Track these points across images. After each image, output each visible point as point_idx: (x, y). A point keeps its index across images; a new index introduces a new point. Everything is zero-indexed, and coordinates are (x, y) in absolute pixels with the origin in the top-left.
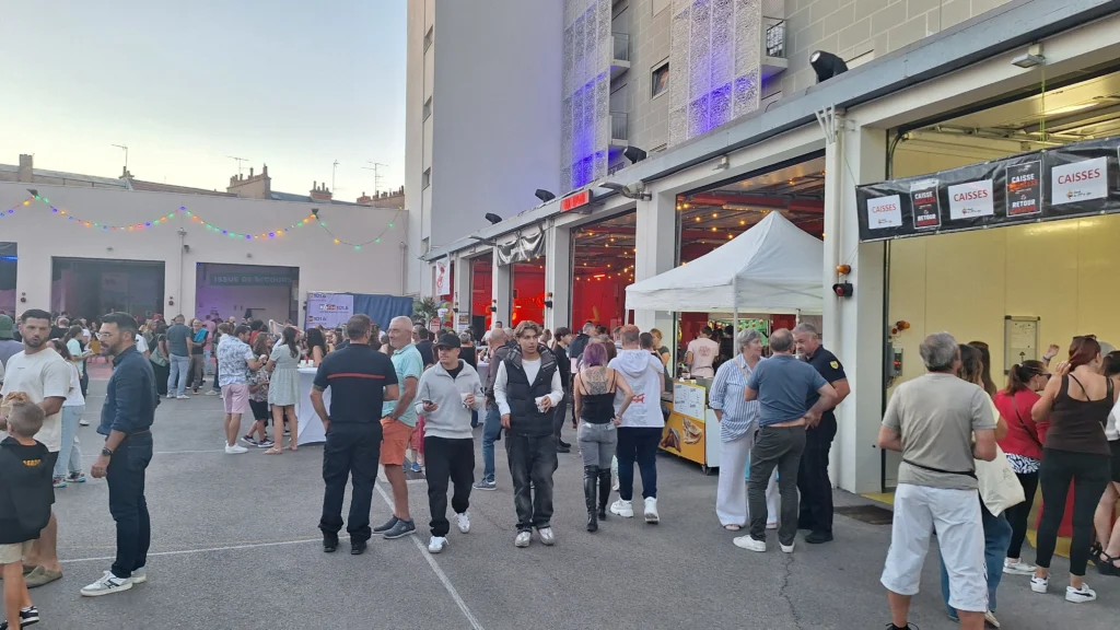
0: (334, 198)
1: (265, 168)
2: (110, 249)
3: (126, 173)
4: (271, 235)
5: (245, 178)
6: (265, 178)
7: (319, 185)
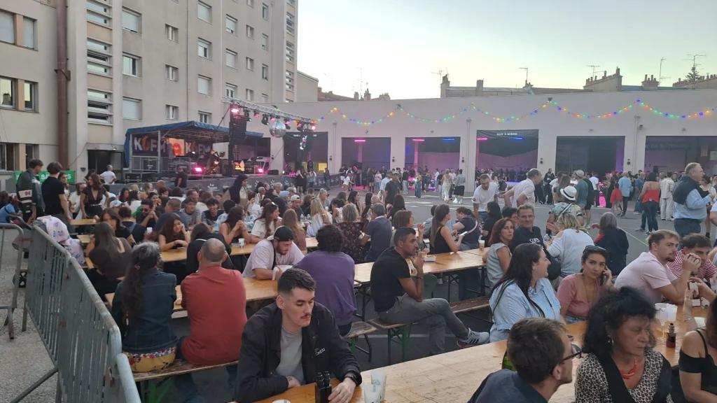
0: (661, 85)
1: (618, 70)
2: (591, 130)
3: (528, 85)
4: (701, 114)
5: (599, 78)
6: (618, 76)
7: (649, 76)
